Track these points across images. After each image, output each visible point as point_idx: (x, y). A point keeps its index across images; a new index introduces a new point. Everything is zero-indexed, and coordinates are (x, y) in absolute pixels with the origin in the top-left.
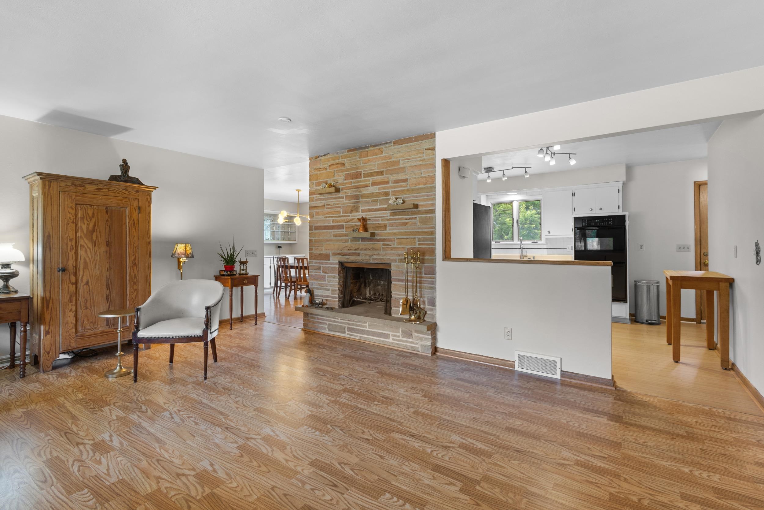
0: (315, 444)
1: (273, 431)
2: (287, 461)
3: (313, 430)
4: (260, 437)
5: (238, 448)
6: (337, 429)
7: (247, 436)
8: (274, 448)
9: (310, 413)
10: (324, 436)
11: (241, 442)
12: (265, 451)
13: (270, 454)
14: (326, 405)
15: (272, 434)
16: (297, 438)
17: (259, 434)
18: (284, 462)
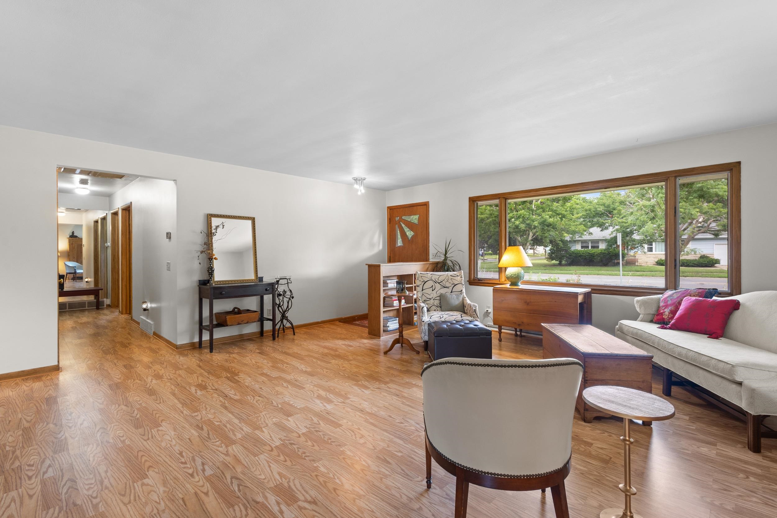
0: (297, 396)
1: (325, 406)
2: (318, 390)
3: (293, 405)
4: (335, 403)
5: (349, 398)
6: (275, 404)
7: (344, 404)
8: (325, 396)
9: (289, 418)
10: (288, 400)
11: (348, 401)
12: (331, 395)
13: (328, 394)
14: (269, 425)
15: (325, 404)
16: (308, 401)
17: (336, 405)
18: (319, 390)
